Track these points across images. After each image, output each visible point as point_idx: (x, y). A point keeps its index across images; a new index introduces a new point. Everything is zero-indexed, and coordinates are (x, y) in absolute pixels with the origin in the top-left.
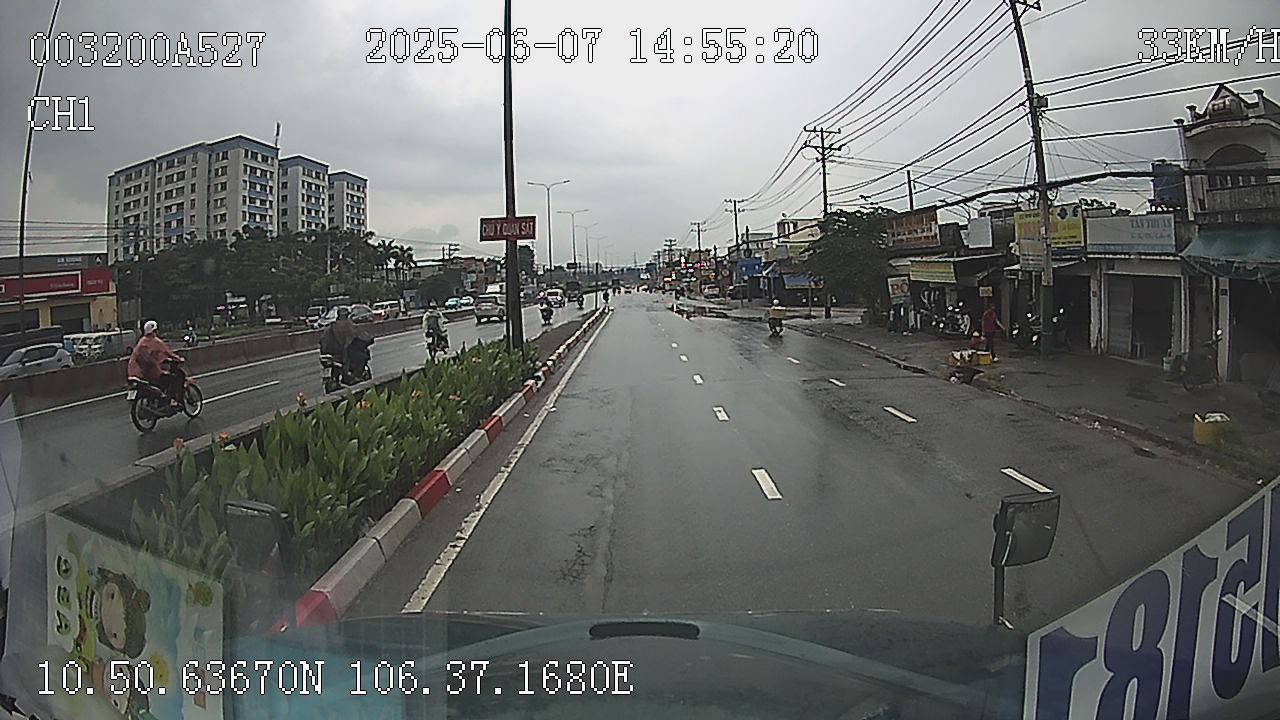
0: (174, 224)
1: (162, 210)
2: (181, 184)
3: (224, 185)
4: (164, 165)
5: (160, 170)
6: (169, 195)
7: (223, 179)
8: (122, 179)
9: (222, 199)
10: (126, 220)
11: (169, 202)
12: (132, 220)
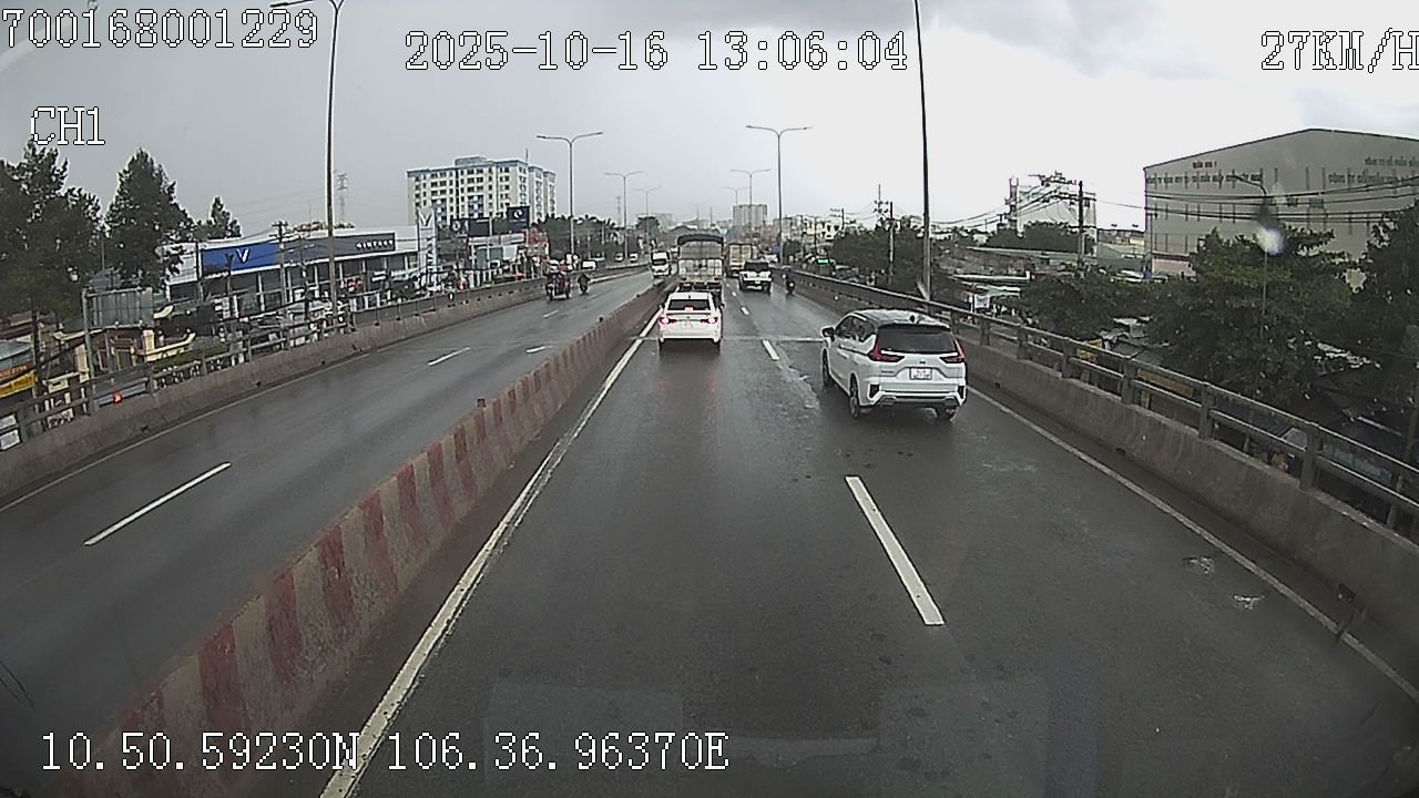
0: (476, 207)
1: (466, 199)
2: (480, 184)
3: (507, 187)
4: (465, 172)
5: (462, 173)
6: (470, 189)
7: (507, 183)
8: (428, 175)
9: (507, 195)
10: (434, 201)
11: (471, 194)
12: (439, 202)
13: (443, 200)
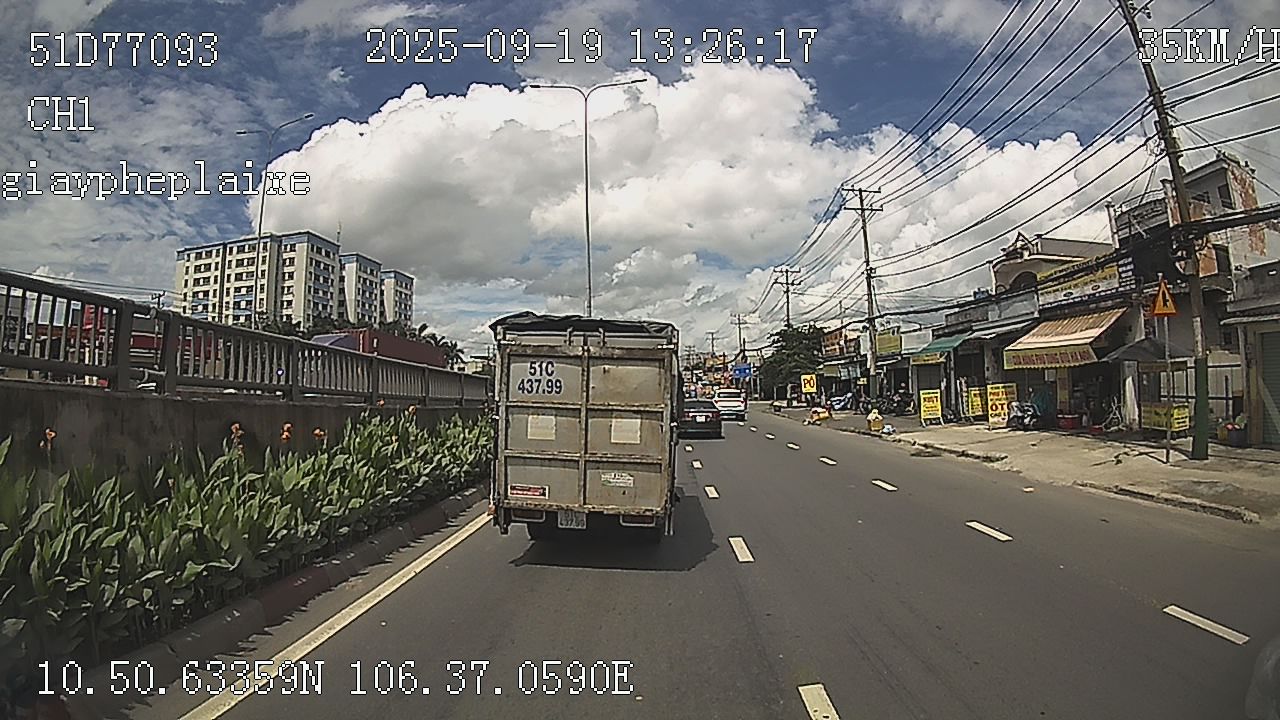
0: (243, 304)
1: (232, 291)
2: (251, 269)
3: (291, 275)
4: (235, 250)
5: (231, 251)
6: (239, 277)
7: (291, 269)
8: (193, 256)
10: (195, 294)
11: (239, 284)
12: (201, 295)
13: (206, 293)
